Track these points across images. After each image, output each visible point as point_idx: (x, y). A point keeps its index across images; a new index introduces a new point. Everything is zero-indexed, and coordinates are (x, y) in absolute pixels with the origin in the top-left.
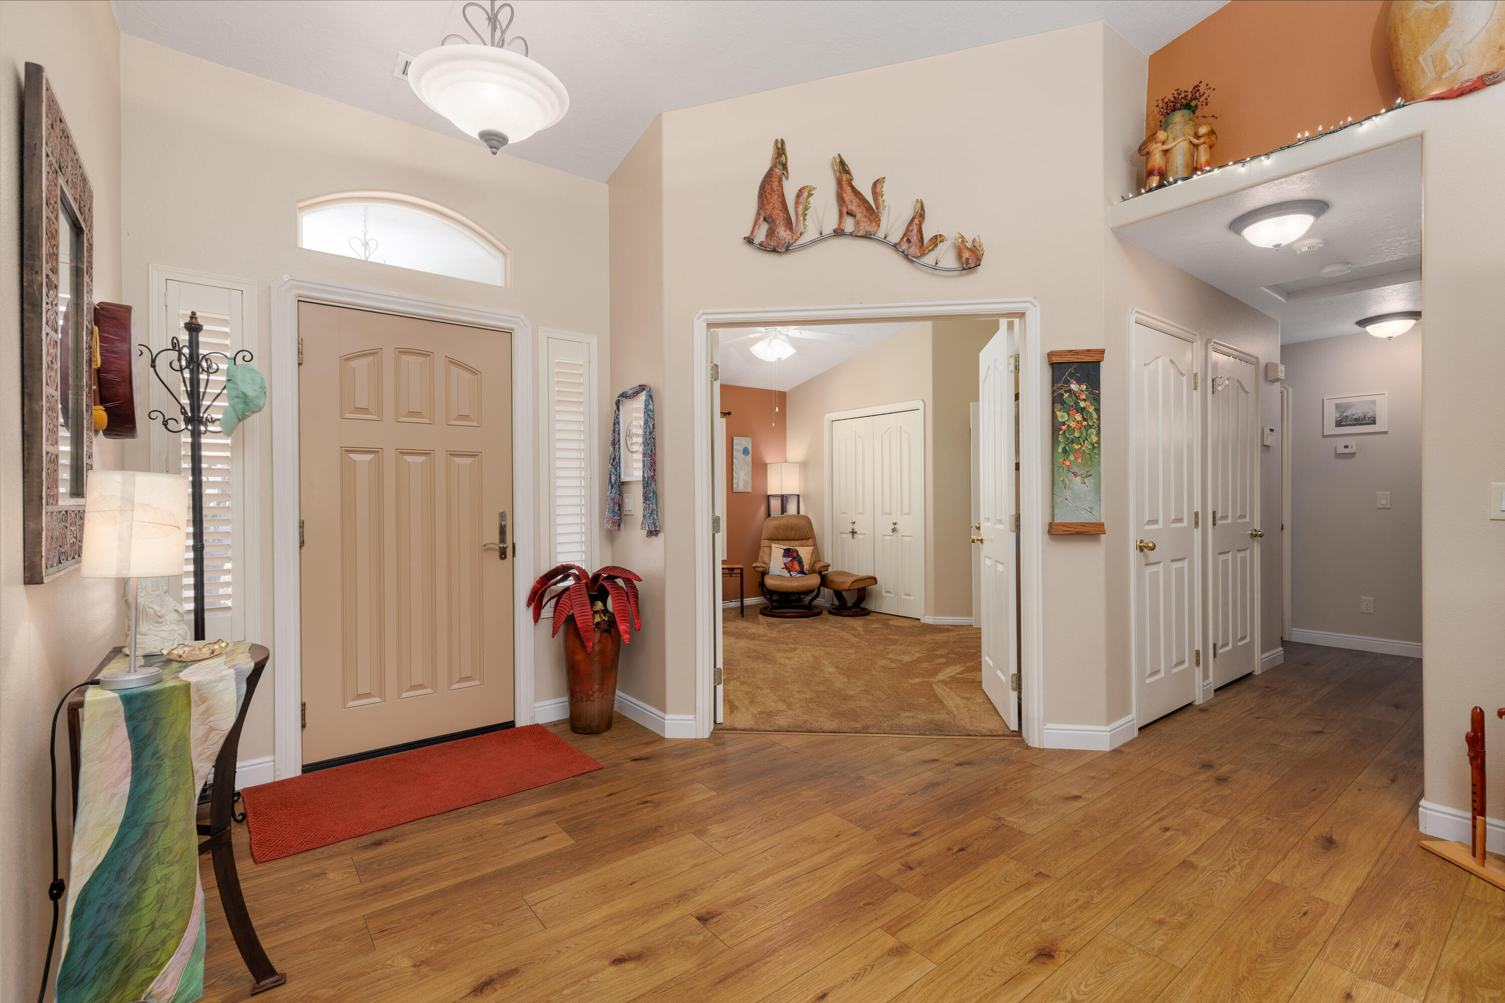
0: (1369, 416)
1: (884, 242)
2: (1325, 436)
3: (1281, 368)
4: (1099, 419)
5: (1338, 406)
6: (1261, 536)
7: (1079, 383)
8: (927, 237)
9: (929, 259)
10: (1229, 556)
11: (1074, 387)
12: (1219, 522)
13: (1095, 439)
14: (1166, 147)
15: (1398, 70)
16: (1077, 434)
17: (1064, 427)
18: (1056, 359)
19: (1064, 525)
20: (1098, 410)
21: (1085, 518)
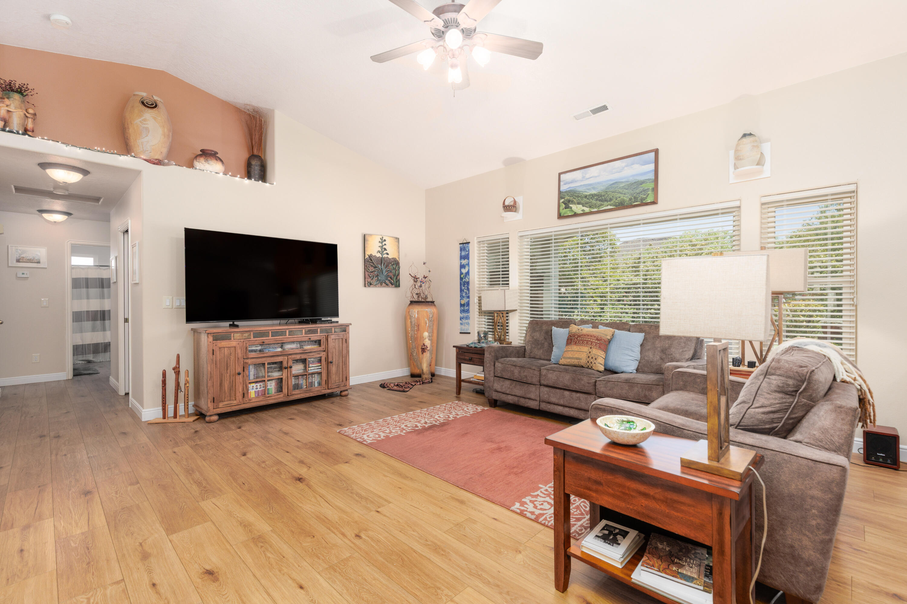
0: (36, 259)
2: (9, 267)
5: (19, 251)
15: (127, 139)
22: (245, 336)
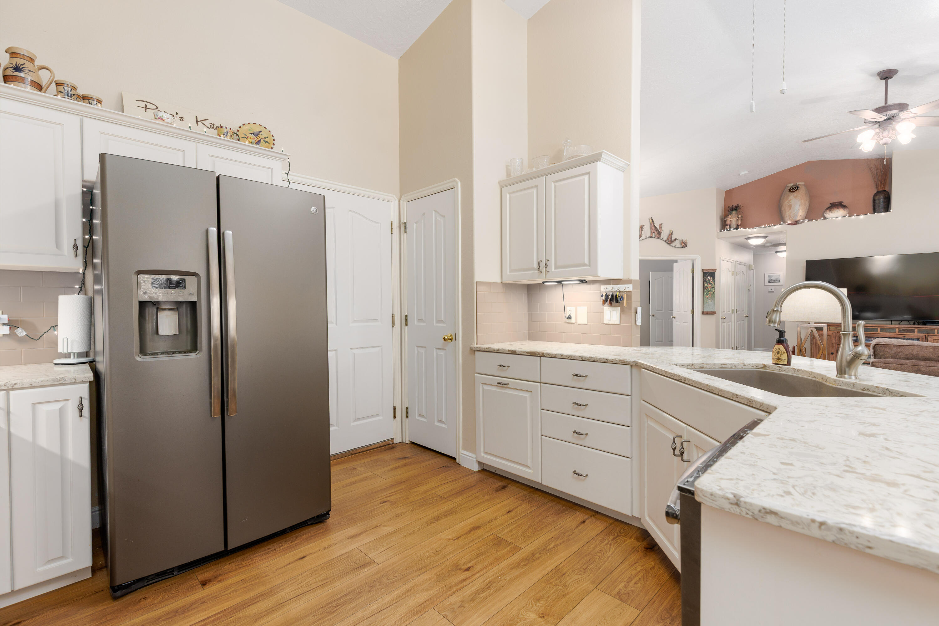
0: (778, 280)
1: (662, 239)
2: (765, 286)
3: (753, 266)
4: (715, 286)
5: (769, 276)
6: (748, 317)
7: (710, 277)
8: (673, 239)
9: (673, 244)
10: (740, 322)
11: (709, 278)
12: (738, 312)
13: (714, 291)
14: (731, 219)
15: (782, 214)
16: (710, 290)
17: (707, 288)
18: (705, 271)
19: (706, 312)
20: (715, 284)
21: (711, 310)
22: (839, 329)
